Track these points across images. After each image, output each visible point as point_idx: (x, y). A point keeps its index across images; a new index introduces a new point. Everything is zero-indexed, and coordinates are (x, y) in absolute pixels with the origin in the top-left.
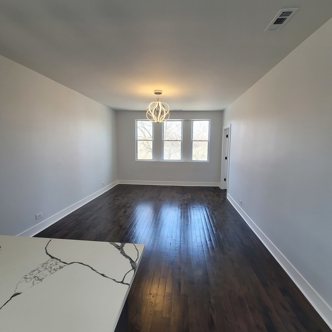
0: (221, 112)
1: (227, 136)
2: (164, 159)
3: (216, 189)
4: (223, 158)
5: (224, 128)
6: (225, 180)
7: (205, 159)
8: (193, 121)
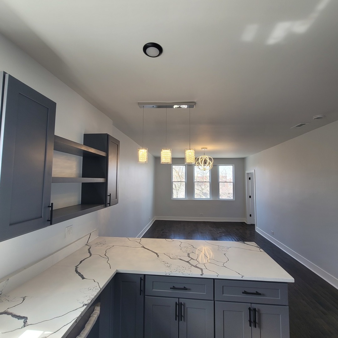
0: (243, 160)
1: (250, 179)
2: (195, 198)
3: (243, 224)
4: (247, 197)
5: (247, 172)
6: (250, 215)
7: (231, 197)
8: (219, 165)
